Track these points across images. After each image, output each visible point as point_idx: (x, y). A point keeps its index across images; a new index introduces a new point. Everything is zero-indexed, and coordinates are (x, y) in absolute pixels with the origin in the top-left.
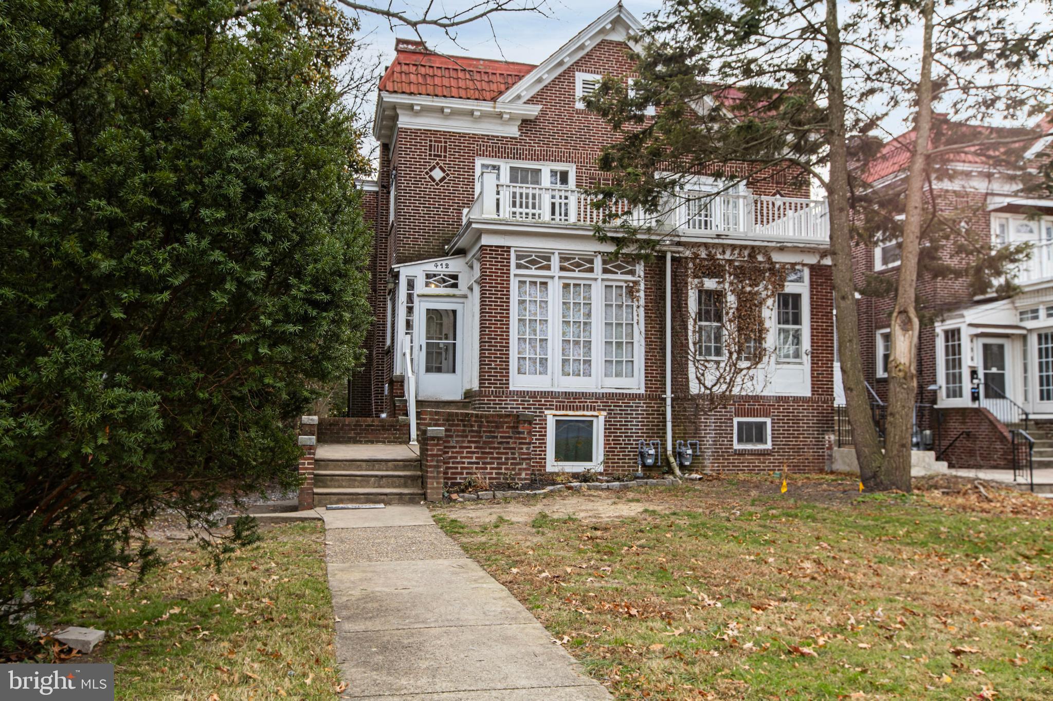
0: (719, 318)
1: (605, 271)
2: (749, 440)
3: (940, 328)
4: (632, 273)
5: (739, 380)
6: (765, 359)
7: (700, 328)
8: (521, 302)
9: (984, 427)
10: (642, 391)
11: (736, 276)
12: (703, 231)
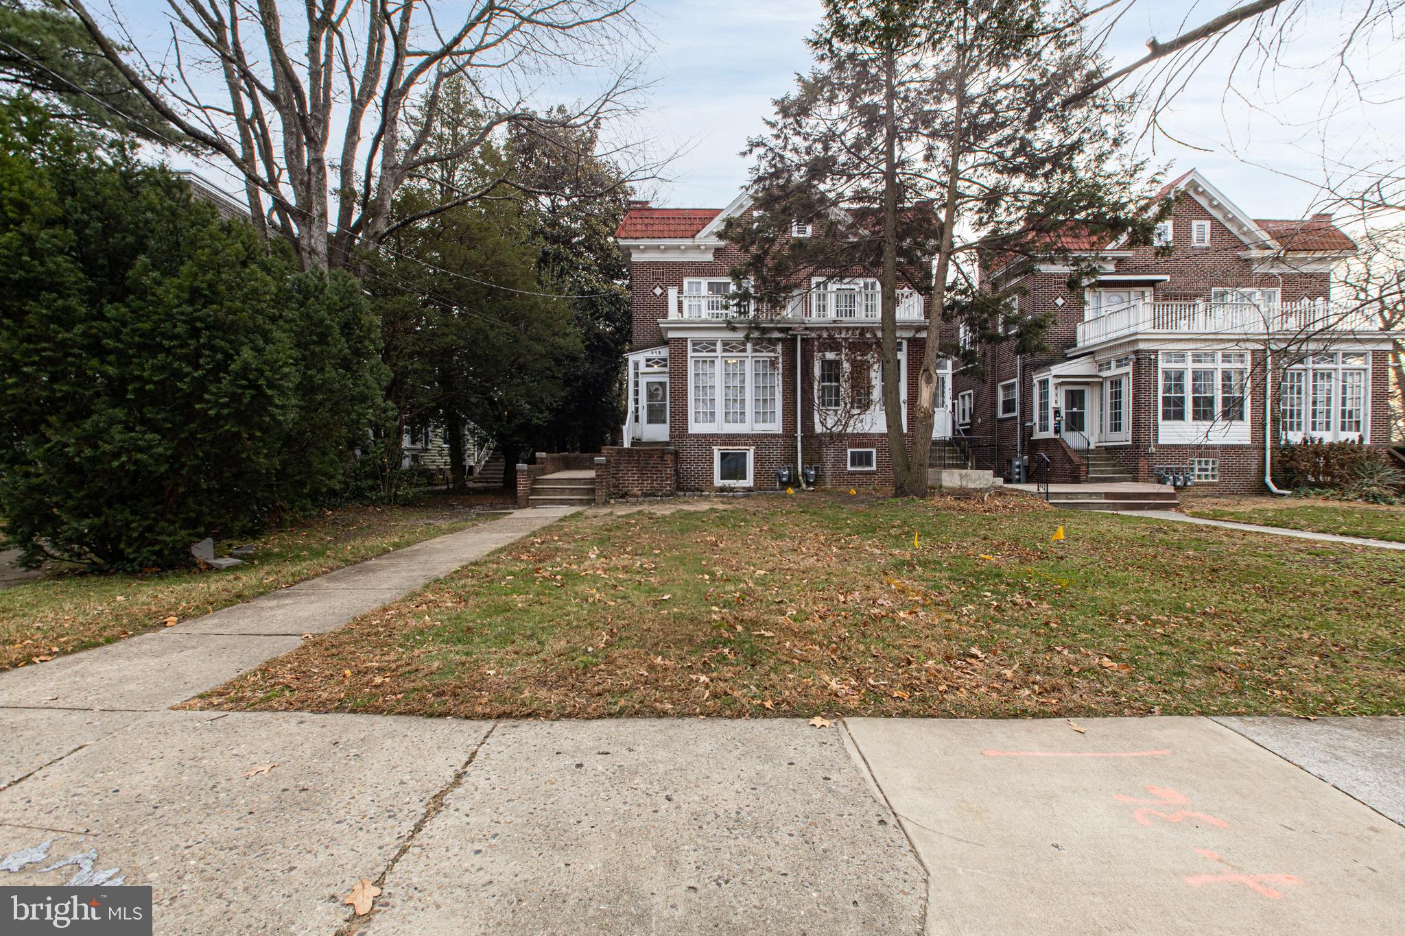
0: (837, 380)
1: (755, 351)
2: (860, 464)
3: (1037, 378)
4: (774, 351)
5: (852, 422)
6: (872, 407)
7: (824, 387)
8: (697, 375)
9: (1060, 452)
10: (781, 432)
11: (850, 349)
12: (848, 319)
